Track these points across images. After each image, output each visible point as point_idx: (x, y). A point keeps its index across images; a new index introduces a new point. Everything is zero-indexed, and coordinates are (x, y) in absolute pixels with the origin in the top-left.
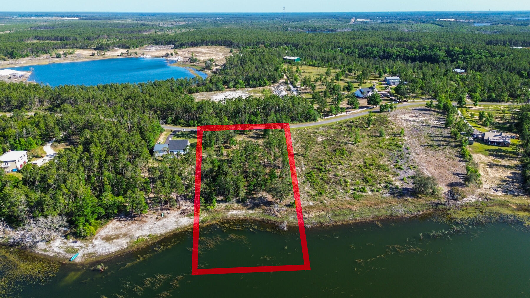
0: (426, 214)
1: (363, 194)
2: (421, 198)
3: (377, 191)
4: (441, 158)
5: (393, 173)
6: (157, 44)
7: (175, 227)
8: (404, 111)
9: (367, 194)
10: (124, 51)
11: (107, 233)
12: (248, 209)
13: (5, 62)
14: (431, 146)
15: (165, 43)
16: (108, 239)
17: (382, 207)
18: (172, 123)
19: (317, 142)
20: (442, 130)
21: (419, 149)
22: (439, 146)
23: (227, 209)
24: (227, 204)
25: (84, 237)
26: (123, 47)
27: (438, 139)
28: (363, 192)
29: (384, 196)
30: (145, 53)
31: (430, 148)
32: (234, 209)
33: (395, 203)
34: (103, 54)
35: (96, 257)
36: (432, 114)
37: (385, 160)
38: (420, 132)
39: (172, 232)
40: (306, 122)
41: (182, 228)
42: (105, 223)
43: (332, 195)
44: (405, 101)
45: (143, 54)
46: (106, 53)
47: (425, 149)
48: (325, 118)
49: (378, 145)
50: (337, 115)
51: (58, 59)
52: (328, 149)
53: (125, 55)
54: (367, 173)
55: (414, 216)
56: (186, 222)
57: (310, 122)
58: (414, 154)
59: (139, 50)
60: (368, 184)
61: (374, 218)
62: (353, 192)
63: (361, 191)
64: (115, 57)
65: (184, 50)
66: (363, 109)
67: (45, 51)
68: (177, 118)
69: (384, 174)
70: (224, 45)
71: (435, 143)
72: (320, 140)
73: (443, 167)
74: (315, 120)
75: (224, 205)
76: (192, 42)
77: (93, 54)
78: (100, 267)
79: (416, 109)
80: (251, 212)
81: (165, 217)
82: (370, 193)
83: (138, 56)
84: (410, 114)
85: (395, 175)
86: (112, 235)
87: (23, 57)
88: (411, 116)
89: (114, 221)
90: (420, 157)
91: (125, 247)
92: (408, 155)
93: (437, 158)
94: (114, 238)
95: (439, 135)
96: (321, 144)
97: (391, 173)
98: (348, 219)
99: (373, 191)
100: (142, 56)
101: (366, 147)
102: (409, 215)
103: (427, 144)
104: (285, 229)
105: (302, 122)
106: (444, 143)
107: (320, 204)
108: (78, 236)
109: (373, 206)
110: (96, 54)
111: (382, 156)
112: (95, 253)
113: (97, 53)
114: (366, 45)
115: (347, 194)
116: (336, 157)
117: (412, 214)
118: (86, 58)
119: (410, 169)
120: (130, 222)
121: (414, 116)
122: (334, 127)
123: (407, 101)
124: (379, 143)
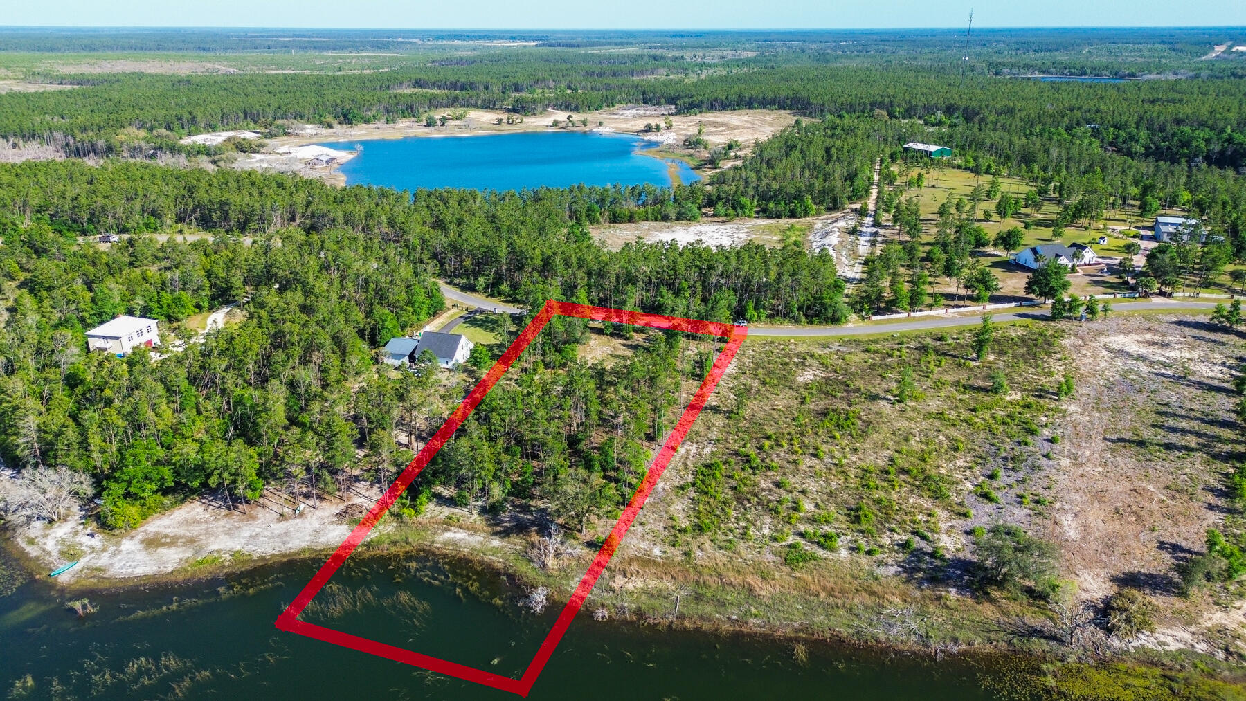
0: (973, 655)
1: (821, 553)
2: (992, 601)
3: (869, 553)
4: (1151, 488)
5: (956, 507)
6: (645, 102)
7: (303, 544)
8: (1133, 324)
9: (830, 556)
10: (562, 116)
11: (161, 530)
12: (495, 534)
13: (330, 131)
14: (1142, 444)
15: (663, 100)
16: (152, 543)
17: (848, 602)
18: (485, 290)
19: (793, 382)
20: (1221, 398)
21: (1092, 450)
22: (1169, 447)
23: (448, 523)
24: (456, 510)
25: (111, 528)
26: (568, 107)
27: (1184, 424)
28: (822, 546)
29: (881, 571)
30: (605, 124)
31: (1133, 449)
32: (461, 528)
33: (898, 600)
34: (519, 121)
35: (99, 578)
36: (1223, 344)
37: (960, 463)
38: (1133, 395)
40: (811, 323)
41: (315, 551)
42: (172, 506)
43: (731, 537)
44: (1162, 294)
45: (601, 124)
46: (525, 120)
47: (1113, 451)
48: (874, 318)
49: (969, 415)
50: (913, 314)
51: (427, 130)
52: (812, 406)
53: (561, 125)
54: (877, 494)
55: (929, 655)
56: (336, 535)
57: (820, 323)
58: (1065, 462)
59: (592, 116)
60: (857, 526)
61: (801, 630)
62: (798, 539)
63: (818, 543)
64: (538, 130)
65: (693, 118)
66: (1006, 305)
67: (412, 112)
69: (927, 504)
70: (790, 109)
71: (1161, 437)
72: (806, 376)
73: (1139, 518)
74: (835, 320)
75: (447, 511)
76: (716, 100)
77: (500, 122)
78: (77, 605)
79: (1179, 323)
80: (496, 542)
81: (301, 515)
82: (844, 553)
83: (587, 129)
84: (1149, 336)
85: (959, 514)
86: (166, 536)
87: (367, 122)
89: (196, 504)
90: (1080, 471)
91: (170, 569)
92: (1044, 461)
93: (1137, 484)
94: (164, 545)
95: (1192, 414)
96: (802, 390)
97: (948, 508)
98: (723, 620)
99: (855, 549)
100: (596, 130)
101: (928, 416)
102: (916, 648)
103: (1128, 436)
104: (538, 609)
105: (798, 321)
106: (1192, 441)
107: (680, 558)
108: (103, 524)
109: (823, 594)
110: (505, 121)
111: (956, 449)
112: (103, 570)
113: (508, 119)
115: (776, 544)
116: (816, 433)
117: (926, 646)
118: (482, 129)
119: (1021, 503)
120: (224, 512)
121: (1154, 344)
122: (873, 347)
123: (1170, 296)
124: (974, 410)
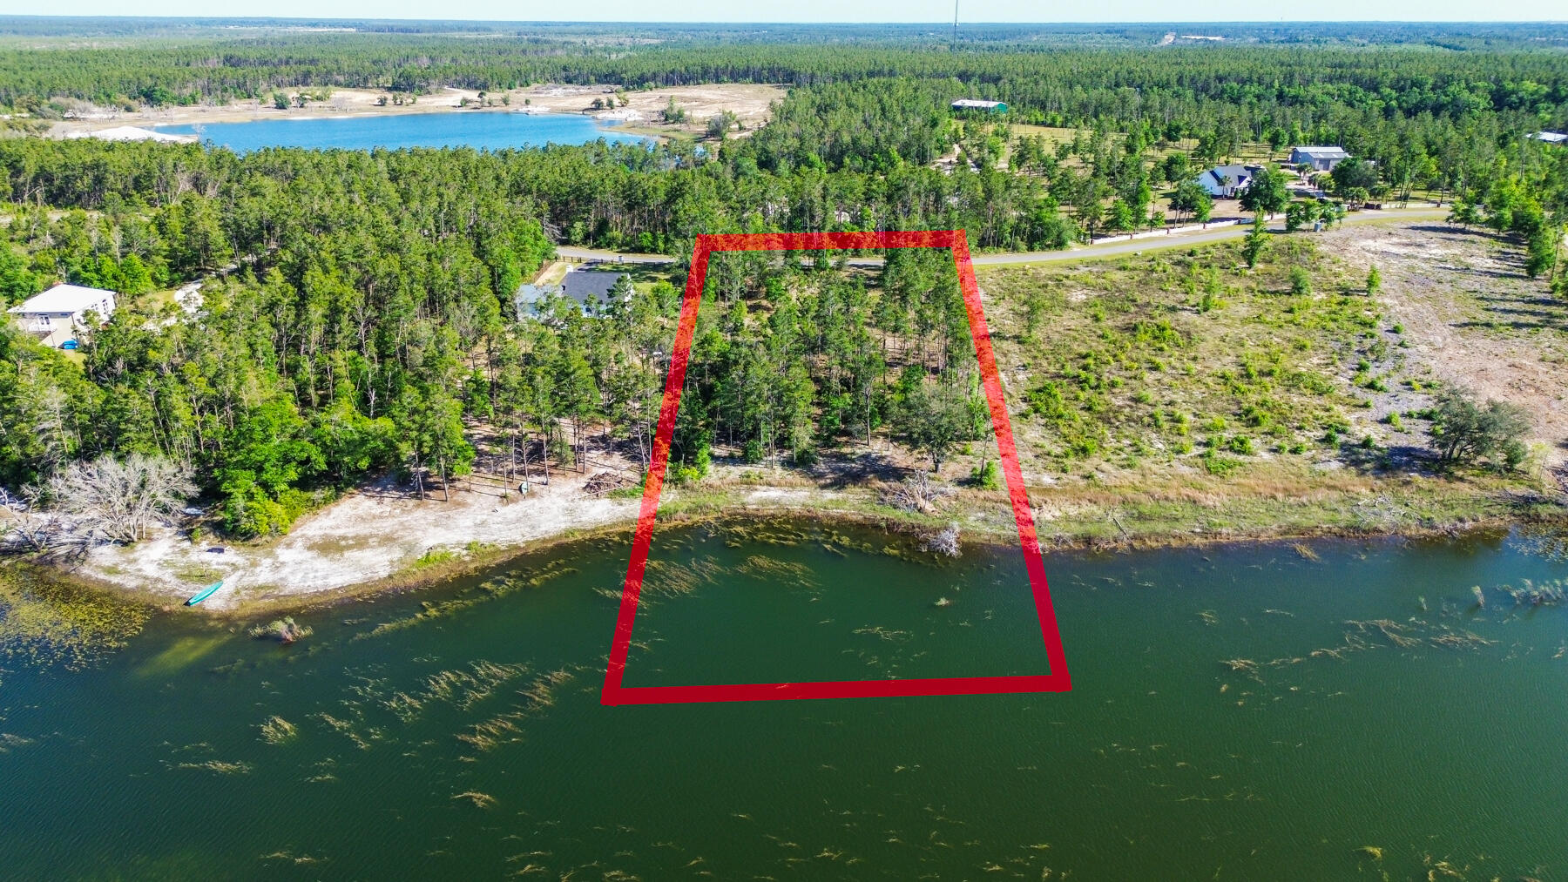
0: (1487, 529)
1: (1241, 458)
2: (1461, 479)
3: (1295, 451)
4: (1524, 362)
5: (1348, 400)
6: (569, 81)
7: (563, 526)
8: (1372, 231)
9: (1256, 460)
10: (473, 95)
11: (327, 531)
12: (824, 487)
13: (130, 115)
14: (1488, 325)
15: (592, 78)
16: (328, 547)
17: (1313, 499)
18: (587, 237)
19: (1067, 302)
20: (1518, 282)
21: (1441, 334)
22: (1517, 325)
23: (748, 482)
24: (748, 468)
25: (247, 536)
26: (470, 85)
27: (1508, 306)
28: (1239, 452)
29: (1319, 467)
30: (532, 102)
31: (1481, 331)
32: (770, 485)
33: (1364, 491)
34: (410, 101)
35: (277, 597)
36: (1473, 242)
37: (1315, 361)
38: (1438, 287)
39: (551, 540)
40: (1031, 249)
41: (586, 531)
42: (326, 501)
43: (1124, 456)
44: (1368, 207)
45: (527, 102)
46: (419, 100)
47: (1463, 335)
48: (1097, 242)
49: (1289, 316)
50: (1135, 237)
51: (280, 112)
52: (1110, 323)
53: (473, 105)
54: (1254, 398)
55: (1443, 535)
56: (602, 514)
57: (1043, 249)
58: (1424, 349)
59: (517, 95)
60: (1257, 429)
61: (1285, 533)
62: (1202, 450)
63: (1231, 449)
64: (443, 110)
65: (649, 93)
66: (1226, 224)
67: (245, 91)
68: (603, 226)
69: (1316, 401)
70: (769, 82)
71: (1495, 319)
72: (1078, 296)
73: (1537, 389)
74: (1060, 244)
75: (736, 471)
76: (673, 72)
77: (383, 102)
78: (280, 627)
79: (1413, 228)
80: (830, 495)
81: (532, 494)
82: (1267, 456)
83: (511, 109)
84: (1395, 240)
85: (1355, 406)
86: (344, 538)
87: (183, 104)
88: (1399, 244)
89: (360, 498)
90: (1445, 355)
91: (383, 573)
92: (1400, 350)
93: (1511, 360)
94: (349, 547)
95: (1507, 297)
96: (1084, 309)
97: (1340, 401)
98: (1188, 531)
99: (1277, 450)
100: (524, 109)
101: (1244, 321)
102: (1425, 531)
103: (1466, 320)
104: (953, 551)
105: (1015, 249)
106: (1533, 320)
107: (1082, 483)
108: (229, 532)
109: (1280, 496)
110: (390, 101)
111: (1302, 348)
112: (276, 587)
113: (395, 99)
114: (1220, 79)
115: (1182, 456)
116: (1138, 348)
117: (1432, 527)
118: (360, 110)
119: (1412, 389)
120: (412, 503)
121: (1408, 245)
122: (1130, 265)
123: (1378, 207)
124: (1291, 311)
